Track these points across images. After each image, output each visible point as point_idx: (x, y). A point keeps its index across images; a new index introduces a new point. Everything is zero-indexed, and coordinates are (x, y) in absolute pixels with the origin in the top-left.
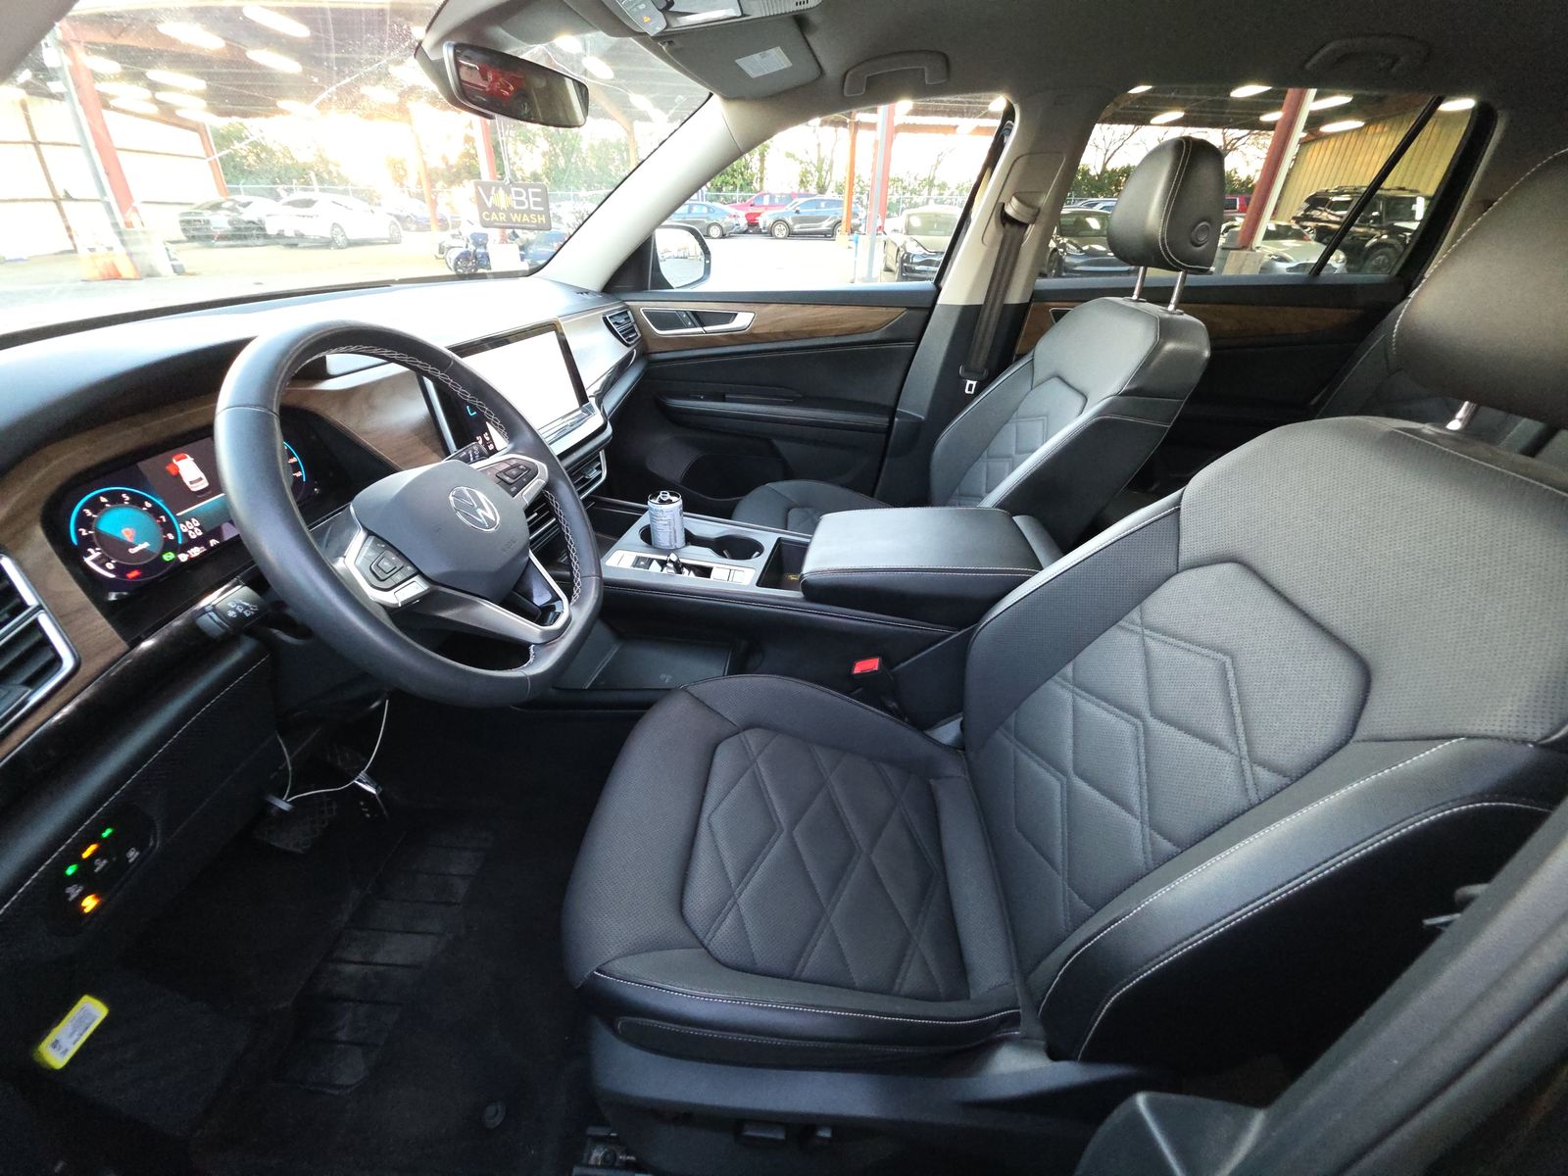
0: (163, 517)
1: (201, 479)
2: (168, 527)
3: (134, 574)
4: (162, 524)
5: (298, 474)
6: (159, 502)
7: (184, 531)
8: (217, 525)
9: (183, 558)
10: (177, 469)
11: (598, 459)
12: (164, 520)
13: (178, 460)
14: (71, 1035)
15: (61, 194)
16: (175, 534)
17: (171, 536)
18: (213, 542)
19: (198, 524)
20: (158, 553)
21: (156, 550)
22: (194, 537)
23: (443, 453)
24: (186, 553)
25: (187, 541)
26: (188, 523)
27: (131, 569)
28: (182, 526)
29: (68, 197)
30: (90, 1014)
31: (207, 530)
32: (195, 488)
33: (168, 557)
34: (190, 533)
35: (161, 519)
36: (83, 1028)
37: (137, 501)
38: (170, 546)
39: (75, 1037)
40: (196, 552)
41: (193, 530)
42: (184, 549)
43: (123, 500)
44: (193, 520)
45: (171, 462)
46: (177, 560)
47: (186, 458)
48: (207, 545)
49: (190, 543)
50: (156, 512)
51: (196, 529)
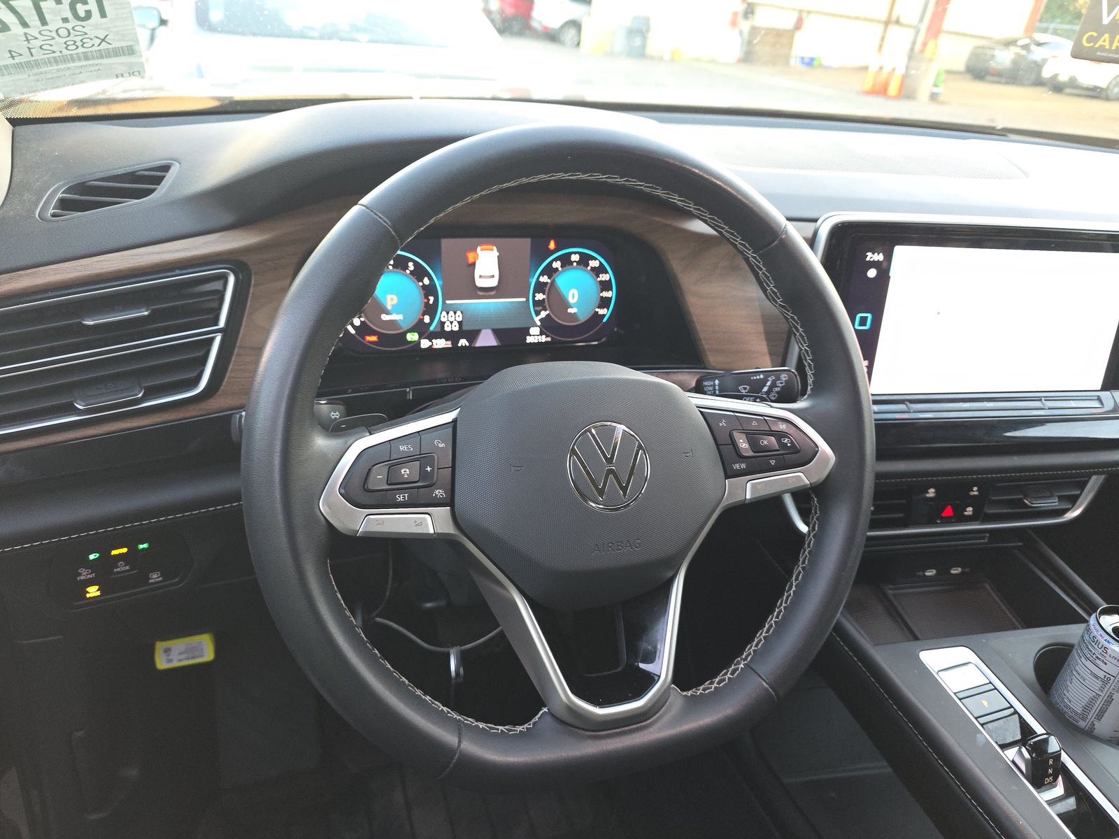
0: (432, 299)
1: (493, 276)
2: (431, 310)
3: (374, 338)
4: (427, 304)
5: (601, 312)
6: (438, 284)
7: (443, 320)
8: (477, 328)
9: (425, 344)
10: (476, 258)
11: (1082, 486)
12: (431, 302)
13: (482, 250)
14: (180, 654)
15: (894, 18)
16: (432, 320)
17: (427, 319)
18: (463, 342)
19: (460, 319)
20: (405, 329)
21: (405, 327)
22: (447, 329)
23: (780, 359)
24: (431, 341)
25: (439, 330)
26: (451, 313)
27: (373, 333)
28: (444, 313)
29: (898, 22)
30: (202, 649)
31: (465, 328)
32: (480, 283)
33: (412, 337)
34: (448, 323)
35: (429, 300)
36: (191, 656)
37: (419, 274)
38: (420, 328)
39: (183, 656)
40: (440, 343)
41: (451, 323)
42: (431, 336)
43: (407, 267)
44: (459, 313)
45: (475, 250)
46: (419, 343)
47: (492, 250)
48: (455, 342)
49: (441, 334)
50: (429, 290)
51: (455, 323)
